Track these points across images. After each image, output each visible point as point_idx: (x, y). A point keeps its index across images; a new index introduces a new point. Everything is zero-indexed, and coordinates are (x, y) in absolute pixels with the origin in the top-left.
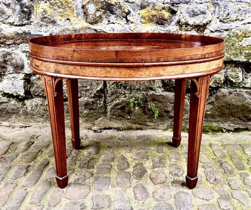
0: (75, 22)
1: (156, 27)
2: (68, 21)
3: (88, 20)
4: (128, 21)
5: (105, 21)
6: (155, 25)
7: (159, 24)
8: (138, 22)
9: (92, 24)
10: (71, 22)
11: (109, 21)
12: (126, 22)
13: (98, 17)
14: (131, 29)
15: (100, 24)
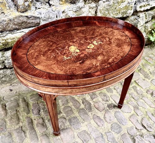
0: (9, 14)
1: (70, 6)
2: (3, 14)
3: (19, 10)
4: (50, 5)
5: (33, 8)
6: (69, 5)
7: (72, 3)
8: (58, 4)
9: (23, 12)
10: (6, 15)
11: (36, 8)
12: (49, 6)
13: (27, 7)
14: (53, 10)
15: (29, 11)
